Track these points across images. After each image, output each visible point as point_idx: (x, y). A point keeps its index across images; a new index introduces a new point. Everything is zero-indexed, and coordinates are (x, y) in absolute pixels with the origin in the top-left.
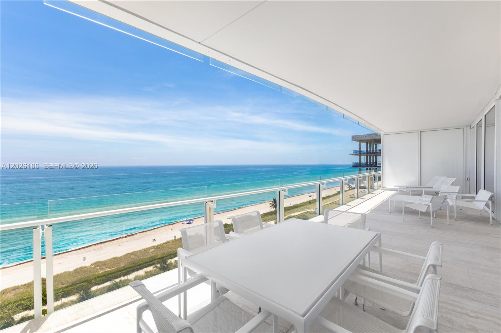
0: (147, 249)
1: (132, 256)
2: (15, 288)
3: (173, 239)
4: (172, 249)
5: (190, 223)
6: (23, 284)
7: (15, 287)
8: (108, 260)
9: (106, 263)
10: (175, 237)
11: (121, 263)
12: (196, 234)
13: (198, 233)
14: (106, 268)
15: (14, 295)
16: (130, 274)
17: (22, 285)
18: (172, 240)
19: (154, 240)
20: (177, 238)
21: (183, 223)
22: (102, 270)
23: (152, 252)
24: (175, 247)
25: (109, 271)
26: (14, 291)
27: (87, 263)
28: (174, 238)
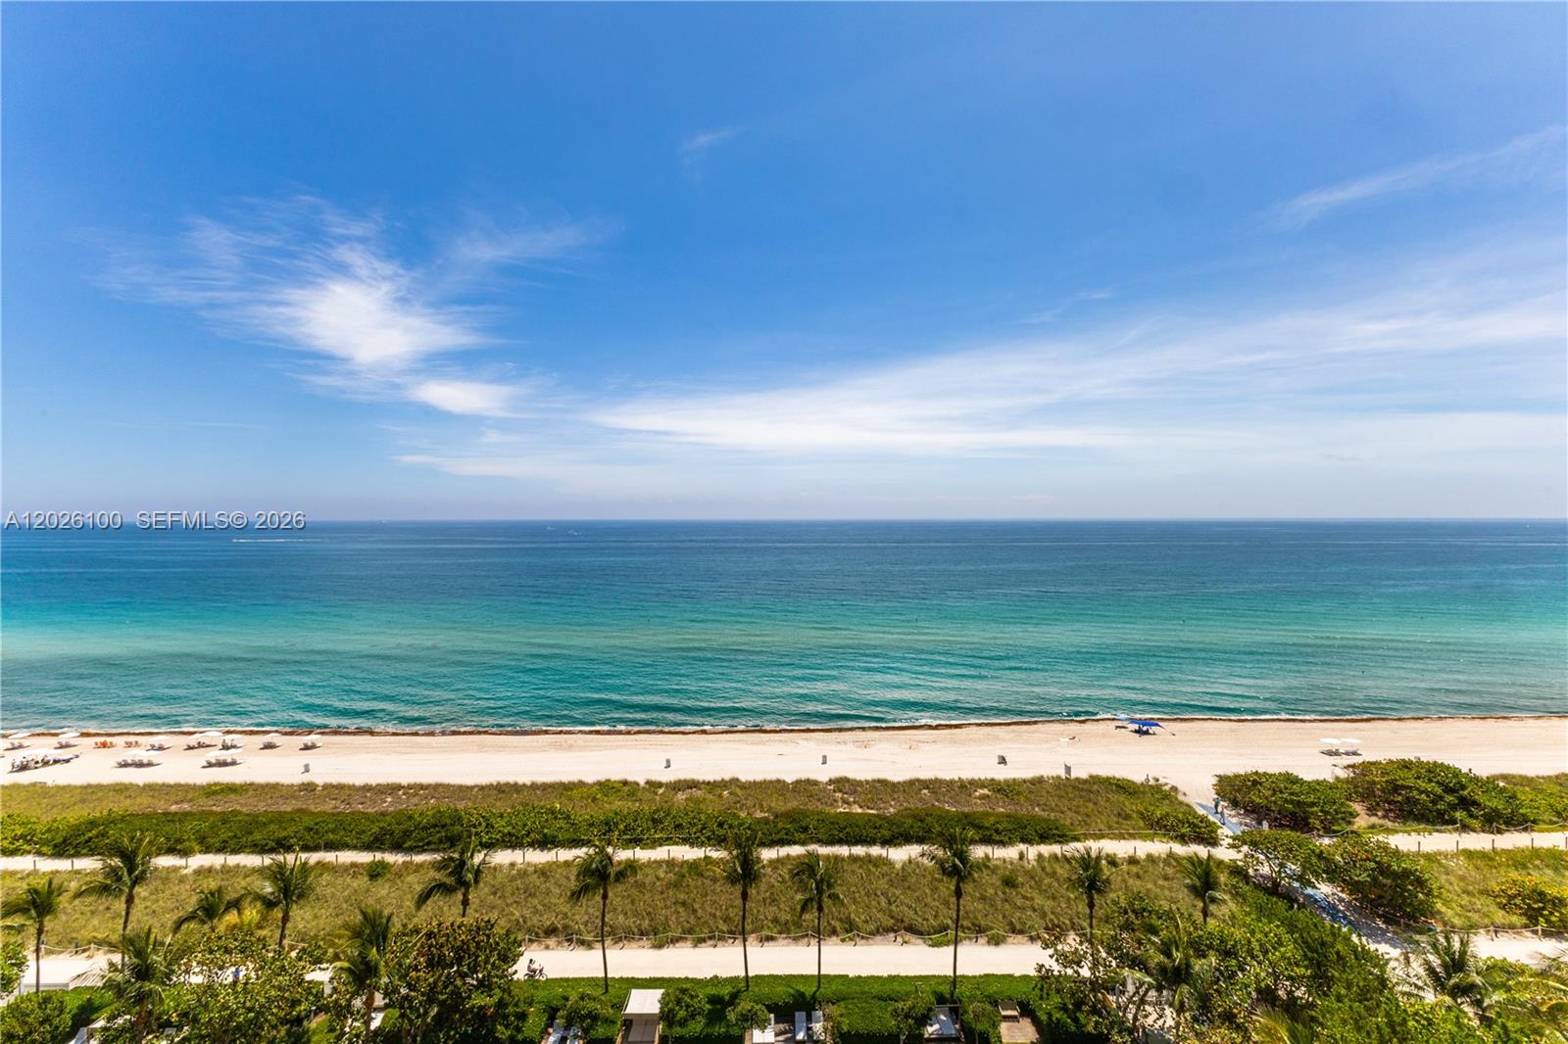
0: (972, 782)
1: (926, 791)
2: (692, 785)
3: (1063, 775)
4: (1044, 810)
5: (1147, 733)
6: (707, 779)
7: (693, 781)
8: (867, 782)
9: (859, 789)
10: (1068, 769)
11: (893, 803)
12: (1152, 782)
13: (1162, 781)
14: (854, 802)
15: (686, 799)
16: (900, 845)
17: (704, 782)
18: (1059, 777)
19: (1003, 761)
20: (1073, 775)
21: (1117, 727)
22: (846, 806)
23: (983, 797)
24: (1056, 805)
25: (858, 814)
26: (690, 791)
27: (823, 775)
28: (1064, 771)
